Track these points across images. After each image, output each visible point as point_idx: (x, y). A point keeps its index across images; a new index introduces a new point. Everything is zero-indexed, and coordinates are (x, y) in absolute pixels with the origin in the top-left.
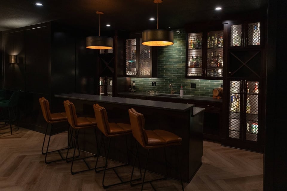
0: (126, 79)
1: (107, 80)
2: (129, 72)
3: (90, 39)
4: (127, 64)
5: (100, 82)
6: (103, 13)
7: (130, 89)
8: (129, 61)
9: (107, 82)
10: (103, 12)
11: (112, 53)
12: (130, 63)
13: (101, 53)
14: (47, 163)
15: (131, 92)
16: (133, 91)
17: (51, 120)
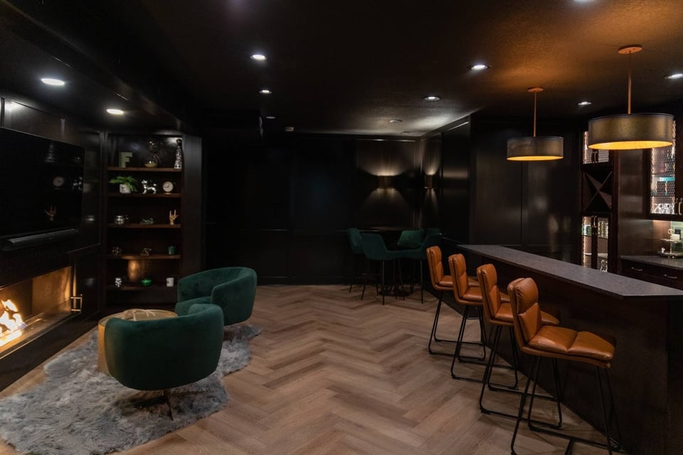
0: (652, 223)
1: (597, 225)
2: (661, 206)
3: (512, 143)
4: (654, 186)
5: (585, 227)
6: (542, 90)
7: (663, 250)
8: (662, 179)
9: (597, 228)
10: (540, 87)
11: (607, 161)
12: (660, 184)
13: (585, 163)
14: (431, 352)
15: (666, 257)
16: (671, 257)
17: (439, 284)
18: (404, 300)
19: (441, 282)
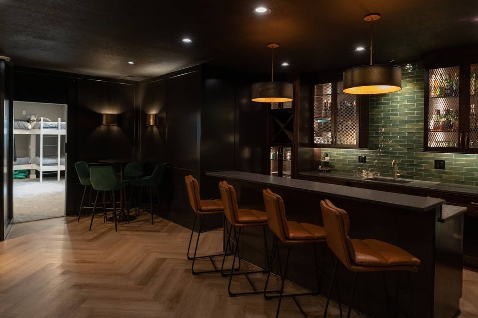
0: (313, 150)
1: (282, 152)
2: (319, 139)
3: (257, 87)
4: (315, 125)
5: (272, 154)
7: (320, 167)
8: (319, 121)
9: (282, 155)
10: (278, 44)
11: (291, 107)
12: (319, 124)
13: (272, 109)
14: (194, 273)
15: (321, 171)
16: (324, 171)
17: (201, 210)
18: (129, 223)
19: (203, 208)
